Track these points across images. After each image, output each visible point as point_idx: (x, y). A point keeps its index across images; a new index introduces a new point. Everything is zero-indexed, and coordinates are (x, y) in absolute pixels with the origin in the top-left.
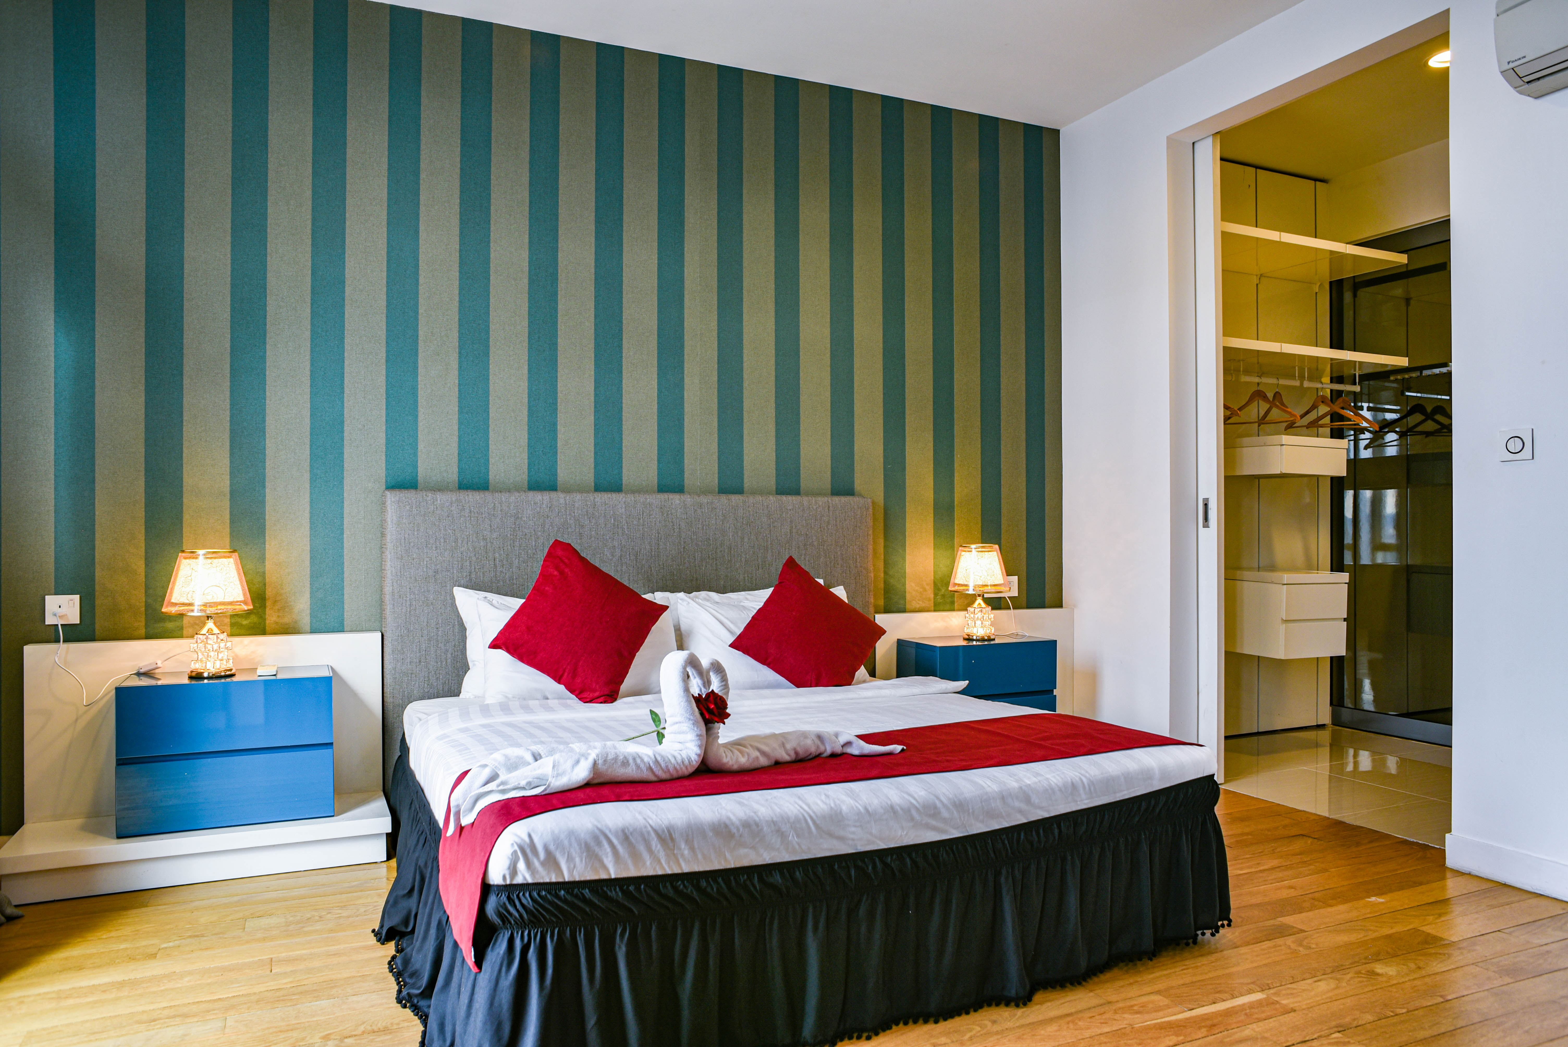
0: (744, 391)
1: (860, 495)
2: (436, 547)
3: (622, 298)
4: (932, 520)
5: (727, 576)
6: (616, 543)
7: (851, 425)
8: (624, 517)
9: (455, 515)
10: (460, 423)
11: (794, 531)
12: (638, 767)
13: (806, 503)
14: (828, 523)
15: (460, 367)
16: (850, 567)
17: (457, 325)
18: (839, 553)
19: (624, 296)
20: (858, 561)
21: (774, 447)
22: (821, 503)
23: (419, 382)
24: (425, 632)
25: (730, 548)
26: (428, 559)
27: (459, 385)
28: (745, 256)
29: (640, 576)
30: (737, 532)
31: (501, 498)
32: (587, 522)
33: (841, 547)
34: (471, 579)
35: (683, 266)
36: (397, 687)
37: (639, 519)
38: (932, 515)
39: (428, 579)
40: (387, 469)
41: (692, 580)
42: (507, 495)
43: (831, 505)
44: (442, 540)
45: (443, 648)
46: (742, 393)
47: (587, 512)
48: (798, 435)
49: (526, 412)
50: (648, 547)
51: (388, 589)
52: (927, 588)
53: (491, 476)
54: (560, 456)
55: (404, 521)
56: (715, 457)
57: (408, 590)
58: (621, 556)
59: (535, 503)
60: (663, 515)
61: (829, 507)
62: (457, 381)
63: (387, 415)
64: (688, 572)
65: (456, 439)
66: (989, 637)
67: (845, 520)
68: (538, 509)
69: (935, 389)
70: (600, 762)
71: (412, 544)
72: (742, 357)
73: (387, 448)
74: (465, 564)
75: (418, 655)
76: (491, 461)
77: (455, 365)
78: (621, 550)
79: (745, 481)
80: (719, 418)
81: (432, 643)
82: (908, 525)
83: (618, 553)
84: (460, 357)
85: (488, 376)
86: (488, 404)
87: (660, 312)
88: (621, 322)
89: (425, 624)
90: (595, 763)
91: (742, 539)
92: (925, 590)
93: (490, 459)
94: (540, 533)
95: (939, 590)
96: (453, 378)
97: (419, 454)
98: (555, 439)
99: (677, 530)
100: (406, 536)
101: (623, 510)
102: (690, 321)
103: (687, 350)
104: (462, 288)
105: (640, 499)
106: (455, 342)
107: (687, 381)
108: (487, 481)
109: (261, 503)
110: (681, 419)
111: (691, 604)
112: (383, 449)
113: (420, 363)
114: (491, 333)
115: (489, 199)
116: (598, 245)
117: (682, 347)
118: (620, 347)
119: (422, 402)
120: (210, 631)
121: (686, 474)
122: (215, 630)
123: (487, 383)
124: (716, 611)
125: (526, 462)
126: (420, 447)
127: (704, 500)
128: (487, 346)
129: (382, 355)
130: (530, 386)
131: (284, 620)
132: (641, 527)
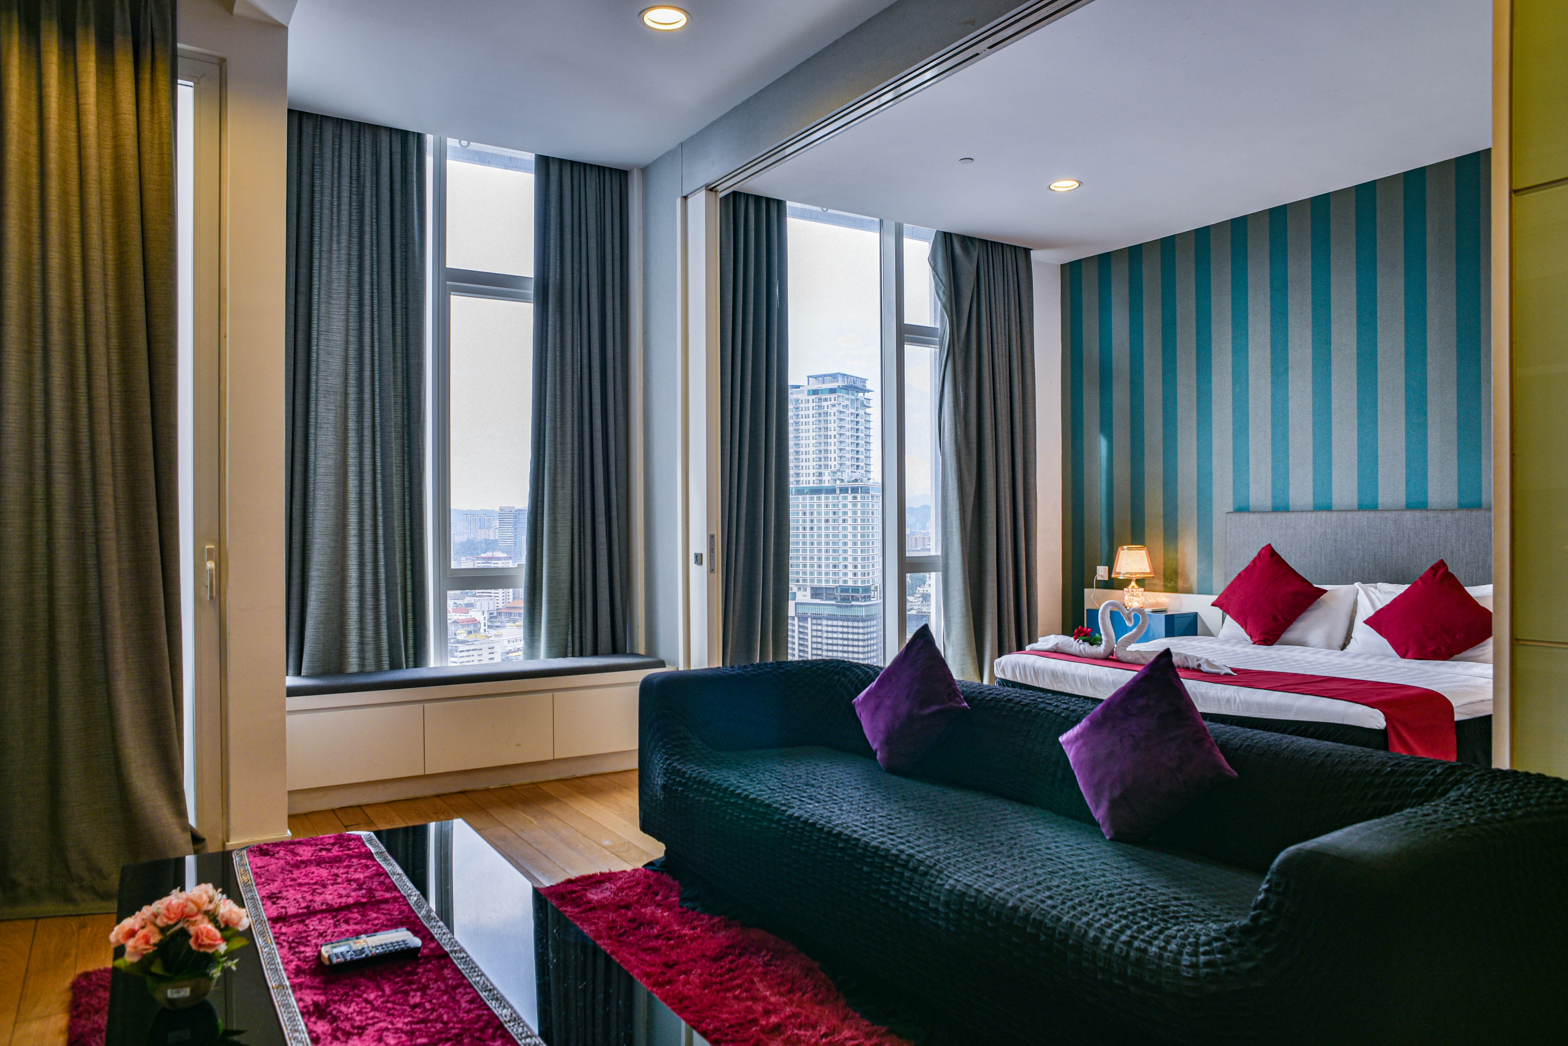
6: (1360, 546)
8: (1366, 528)
9: (1259, 527)
15: (1273, 433)
17: (1270, 408)
19: (1378, 366)
23: (1250, 446)
25: (1452, 552)
26: (1245, 554)
27: (1272, 444)
29: (1377, 571)
30: (1459, 540)
32: (1340, 531)
37: (1378, 530)
40: (1234, 503)
44: (1252, 543)
47: (1341, 524)
49: (1311, 457)
50: (1384, 550)
53: (1291, 504)
56: (1456, 479)
58: (1364, 556)
60: (1395, 526)
63: (1233, 468)
65: (1270, 478)
68: (1308, 523)
71: (1237, 545)
78: (1364, 552)
79: (1483, 502)
83: (1361, 553)
84: (1272, 427)
85: (1288, 436)
86: (1288, 455)
88: (1376, 385)
91: (1464, 544)
93: (1290, 491)
94: (1309, 539)
96: (1269, 440)
97: (1250, 490)
99: (1406, 537)
100: (1234, 539)
101: (1366, 523)
102: (1432, 374)
103: (1430, 397)
104: (1272, 382)
105: (1379, 514)
106: (1269, 418)
107: (1430, 421)
108: (1288, 504)
109: (1176, 521)
110: (1425, 452)
111: (1361, 592)
112: (1231, 487)
113: (1250, 434)
114: (1290, 409)
115: (1287, 322)
116: (1359, 333)
117: (1425, 397)
118: (1376, 403)
119: (1251, 458)
120: (1133, 587)
121: (1430, 494)
122: (1136, 587)
123: (1288, 441)
124: (1378, 598)
125: (1312, 491)
126: (1251, 485)
127: (1431, 514)
128: (1288, 417)
129: (1230, 431)
130: (1314, 440)
131: (1186, 586)
132: (1379, 535)
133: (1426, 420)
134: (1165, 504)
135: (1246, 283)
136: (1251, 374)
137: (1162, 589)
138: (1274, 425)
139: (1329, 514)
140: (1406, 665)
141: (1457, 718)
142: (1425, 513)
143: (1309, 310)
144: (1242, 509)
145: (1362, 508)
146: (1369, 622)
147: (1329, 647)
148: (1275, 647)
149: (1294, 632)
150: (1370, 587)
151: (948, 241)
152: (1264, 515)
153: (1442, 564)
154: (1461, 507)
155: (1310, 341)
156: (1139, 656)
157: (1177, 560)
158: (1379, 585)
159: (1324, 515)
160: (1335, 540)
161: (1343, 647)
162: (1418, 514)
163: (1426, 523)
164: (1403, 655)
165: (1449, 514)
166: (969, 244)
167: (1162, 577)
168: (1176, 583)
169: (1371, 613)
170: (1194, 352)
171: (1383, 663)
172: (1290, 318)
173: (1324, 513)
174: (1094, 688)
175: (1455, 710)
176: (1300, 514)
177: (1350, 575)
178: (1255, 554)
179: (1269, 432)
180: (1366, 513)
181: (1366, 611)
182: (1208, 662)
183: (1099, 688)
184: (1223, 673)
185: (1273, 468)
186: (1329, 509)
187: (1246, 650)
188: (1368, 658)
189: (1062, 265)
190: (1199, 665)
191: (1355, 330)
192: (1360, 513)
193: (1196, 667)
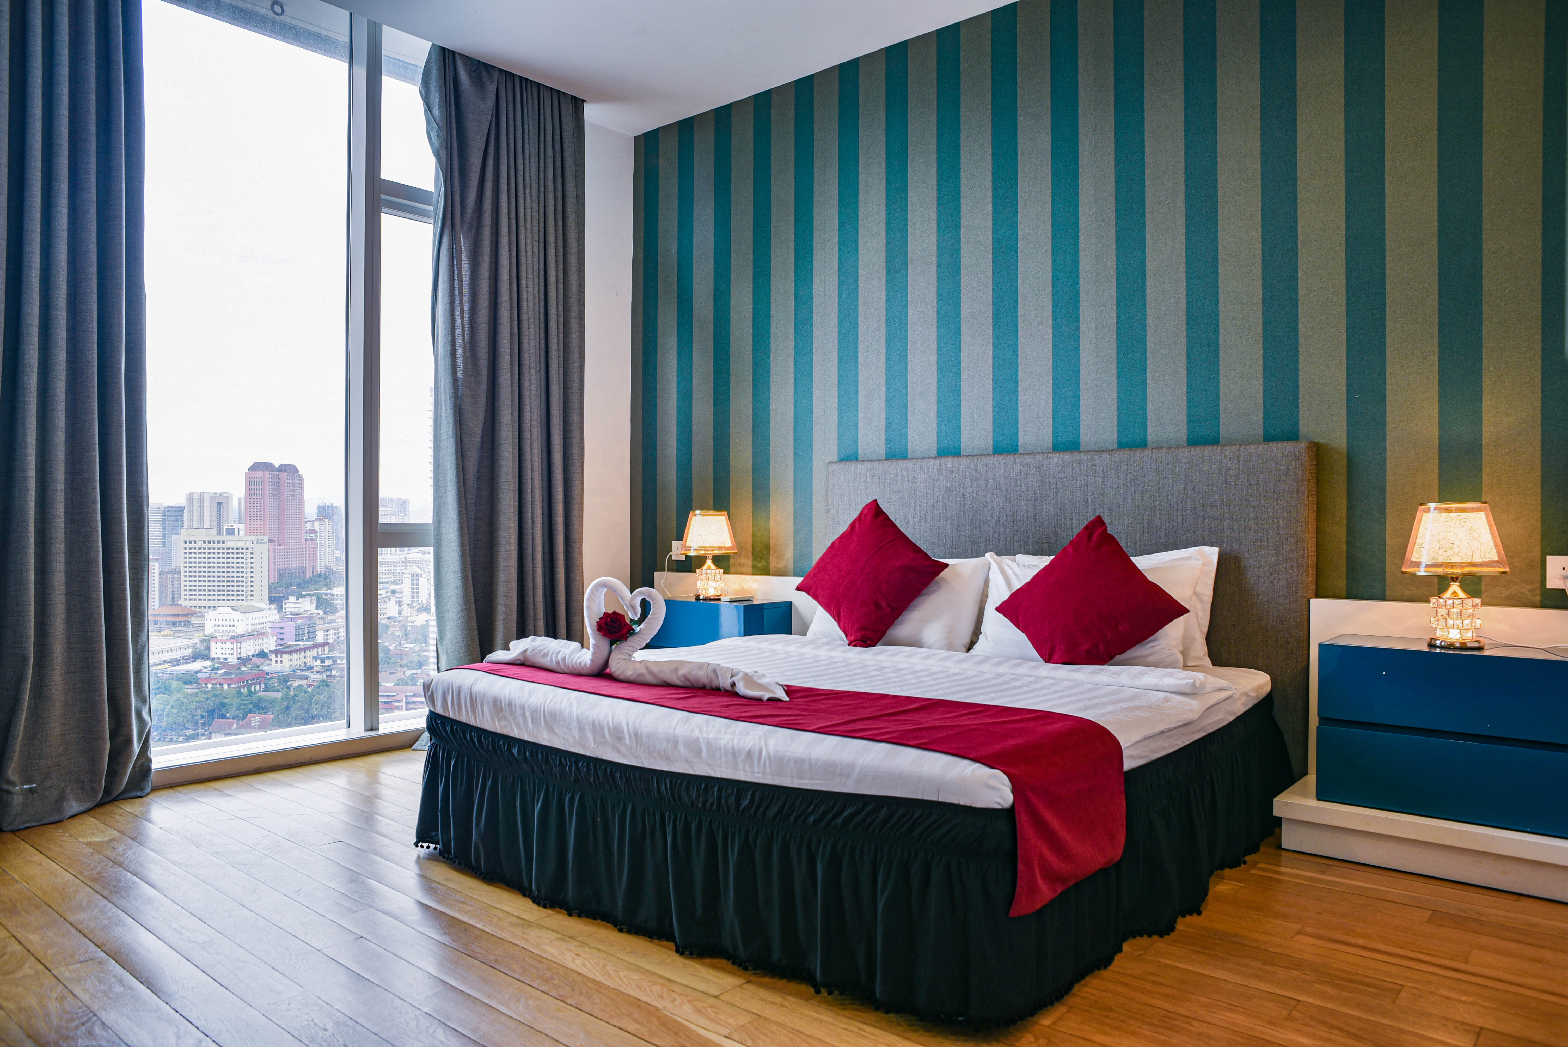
1: (1300, 438)
3: (1017, 256)
4: (1435, 468)
6: (995, 505)
8: (1002, 478)
12: (551, 659)
14: (1237, 477)
15: (888, 353)
16: (1268, 534)
18: (1252, 515)
19: (1019, 254)
21: (1185, 389)
22: (1248, 453)
23: (859, 370)
25: (1110, 509)
27: (887, 368)
28: (1148, 172)
29: (1016, 538)
30: (1119, 491)
32: (969, 484)
35: (1078, 206)
37: (1017, 480)
38: (1438, 461)
40: (838, 445)
43: (1242, 455)
46: (1145, 331)
47: (970, 474)
48: (1218, 371)
49: (933, 384)
50: (1024, 508)
53: (909, 446)
56: (1114, 407)
58: (999, 517)
59: (927, 469)
60: (1039, 474)
61: (1239, 457)
62: (885, 366)
63: (839, 401)
64: (1065, 535)
65: (884, 415)
66: (1478, 644)
67: (1262, 472)
68: (929, 473)
70: (529, 650)
71: (840, 507)
72: (1146, 290)
73: (839, 428)
78: (999, 512)
79: (1149, 432)
80: (1117, 364)
83: (996, 514)
84: (887, 344)
85: (907, 356)
86: (906, 382)
87: (1054, 262)
90: (526, 651)
91: (1125, 498)
93: (908, 431)
96: (883, 363)
97: (861, 431)
98: (959, 406)
99: (1053, 490)
100: (837, 500)
101: (1002, 471)
102: (1086, 264)
103: (1083, 295)
104: (887, 282)
105: (1019, 459)
106: (883, 331)
107: (1082, 329)
108: (906, 450)
109: (767, 476)
110: (1076, 371)
111: (994, 566)
112: (836, 429)
113: (860, 354)
114: (909, 318)
115: (906, 199)
116: (995, 211)
117: (1077, 294)
118: (1016, 307)
119: (861, 387)
120: (709, 568)
121: (1082, 430)
122: (713, 567)
123: (906, 363)
124: (1016, 574)
125: (935, 431)
126: (860, 425)
127: (1083, 457)
128: (906, 330)
129: (835, 352)
130: (939, 361)
131: (780, 565)
132: (1018, 488)
133: (1078, 328)
134: (755, 454)
135: (857, 148)
136: (861, 272)
137: (750, 570)
138: (888, 341)
139: (956, 461)
140: (1052, 674)
141: (1128, 765)
142: (1076, 456)
143: (933, 182)
144: (849, 457)
145: (998, 451)
146: (1002, 609)
147: (950, 647)
148: (878, 648)
149: (905, 627)
150: (1006, 560)
151: (449, 62)
152: (875, 465)
153: (1098, 523)
154: (1121, 446)
155: (934, 224)
156: (644, 671)
157: (768, 530)
158: (1019, 556)
159: (950, 462)
160: (964, 497)
161: (969, 648)
162: (1067, 456)
163: (1078, 469)
164: (1048, 658)
165: (1106, 456)
166: (484, 73)
167: (750, 555)
168: (768, 562)
169: (1006, 595)
170: (792, 245)
171: (1020, 670)
172: (910, 194)
173: (950, 459)
174: (551, 729)
175: (1125, 753)
176: (919, 462)
177: (982, 544)
178: (855, 515)
179: (883, 351)
180: (1002, 457)
181: (999, 593)
182: (748, 679)
183: (557, 730)
184: (766, 696)
185: (888, 400)
186: (956, 453)
187: (833, 654)
188: (999, 664)
189: (635, 137)
190: (733, 685)
191: (990, 207)
192: (995, 457)
193: (728, 687)
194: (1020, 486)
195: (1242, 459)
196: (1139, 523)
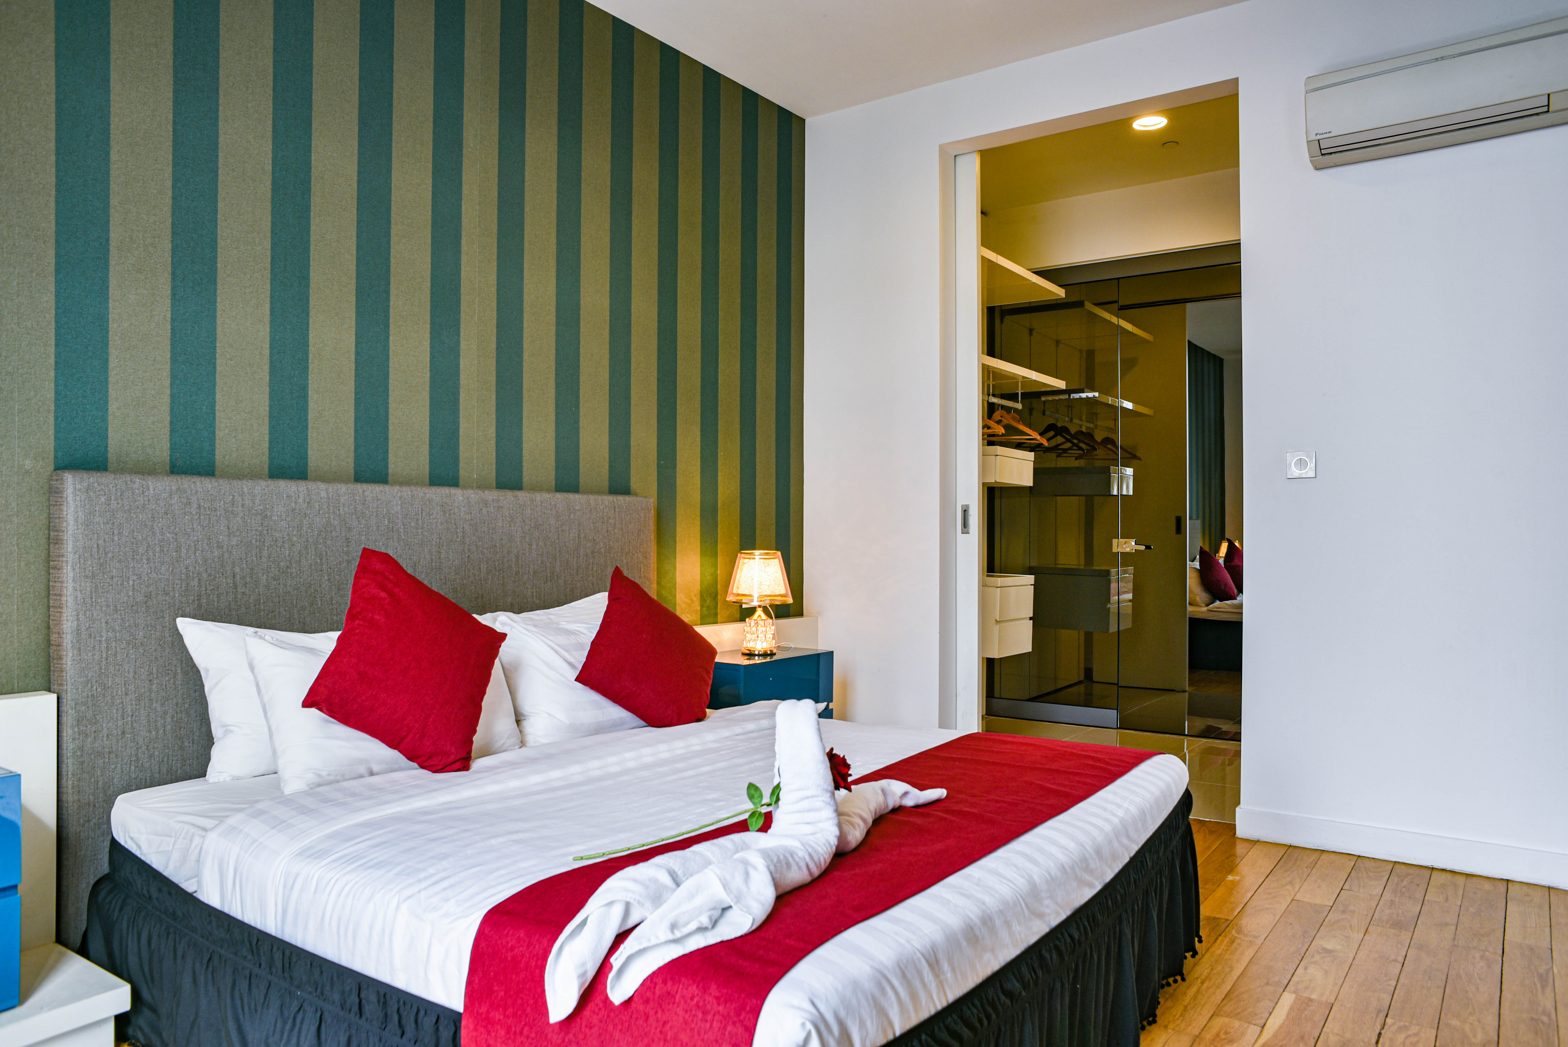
0: (524, 363)
1: (636, 495)
2: (148, 559)
3: (389, 228)
4: (699, 523)
5: (514, 592)
7: (628, 414)
8: (400, 516)
9: (177, 512)
10: (174, 377)
11: (582, 535)
13: (592, 502)
14: (615, 526)
15: (174, 295)
17: (169, 232)
18: (625, 561)
19: (393, 226)
20: (642, 570)
21: (554, 434)
22: (607, 503)
23: (111, 310)
24: (132, 688)
26: (135, 577)
27: (173, 320)
28: (527, 199)
30: (525, 537)
31: (242, 488)
32: (355, 523)
33: (626, 555)
34: (200, 606)
35: (461, 199)
36: (85, 775)
37: (418, 520)
38: (699, 518)
39: (134, 608)
40: (56, 438)
41: (477, 598)
42: (250, 483)
43: (616, 506)
44: (158, 549)
45: (159, 709)
46: (522, 366)
47: (355, 509)
48: (577, 422)
49: (267, 368)
50: (428, 557)
51: (68, 624)
52: (695, 599)
53: (218, 457)
54: (312, 434)
55: (97, 519)
56: (493, 442)
57: (104, 625)
59: (289, 497)
60: (445, 513)
62: (169, 315)
63: (58, 355)
64: (473, 587)
65: (167, 399)
66: (771, 651)
68: (293, 504)
69: (703, 380)
71: (110, 555)
72: (522, 323)
73: (57, 407)
74: (192, 583)
75: (120, 723)
76: (219, 434)
77: (167, 291)
79: (525, 474)
80: (497, 395)
81: (142, 703)
82: (678, 529)
84: (173, 280)
85: (215, 311)
86: (214, 353)
87: (433, 254)
88: (388, 259)
89: (131, 675)
91: (530, 545)
92: (693, 601)
93: (217, 432)
94: (295, 539)
95: (705, 601)
96: (163, 309)
97: (110, 418)
98: (305, 409)
99: (460, 535)
100: (101, 542)
101: (399, 507)
103: (464, 307)
107: (462, 346)
108: (211, 454)
110: (456, 394)
112: (50, 407)
113: (113, 281)
116: (361, 154)
118: (387, 293)
119: (114, 341)
121: (461, 462)
125: (266, 437)
126: (112, 407)
132: (420, 531)
133: (458, 343)
144: (84, 462)
145: (364, 477)
154: (500, 486)
155: (269, 125)
194: (422, 528)
195: (617, 510)
196: (542, 571)
